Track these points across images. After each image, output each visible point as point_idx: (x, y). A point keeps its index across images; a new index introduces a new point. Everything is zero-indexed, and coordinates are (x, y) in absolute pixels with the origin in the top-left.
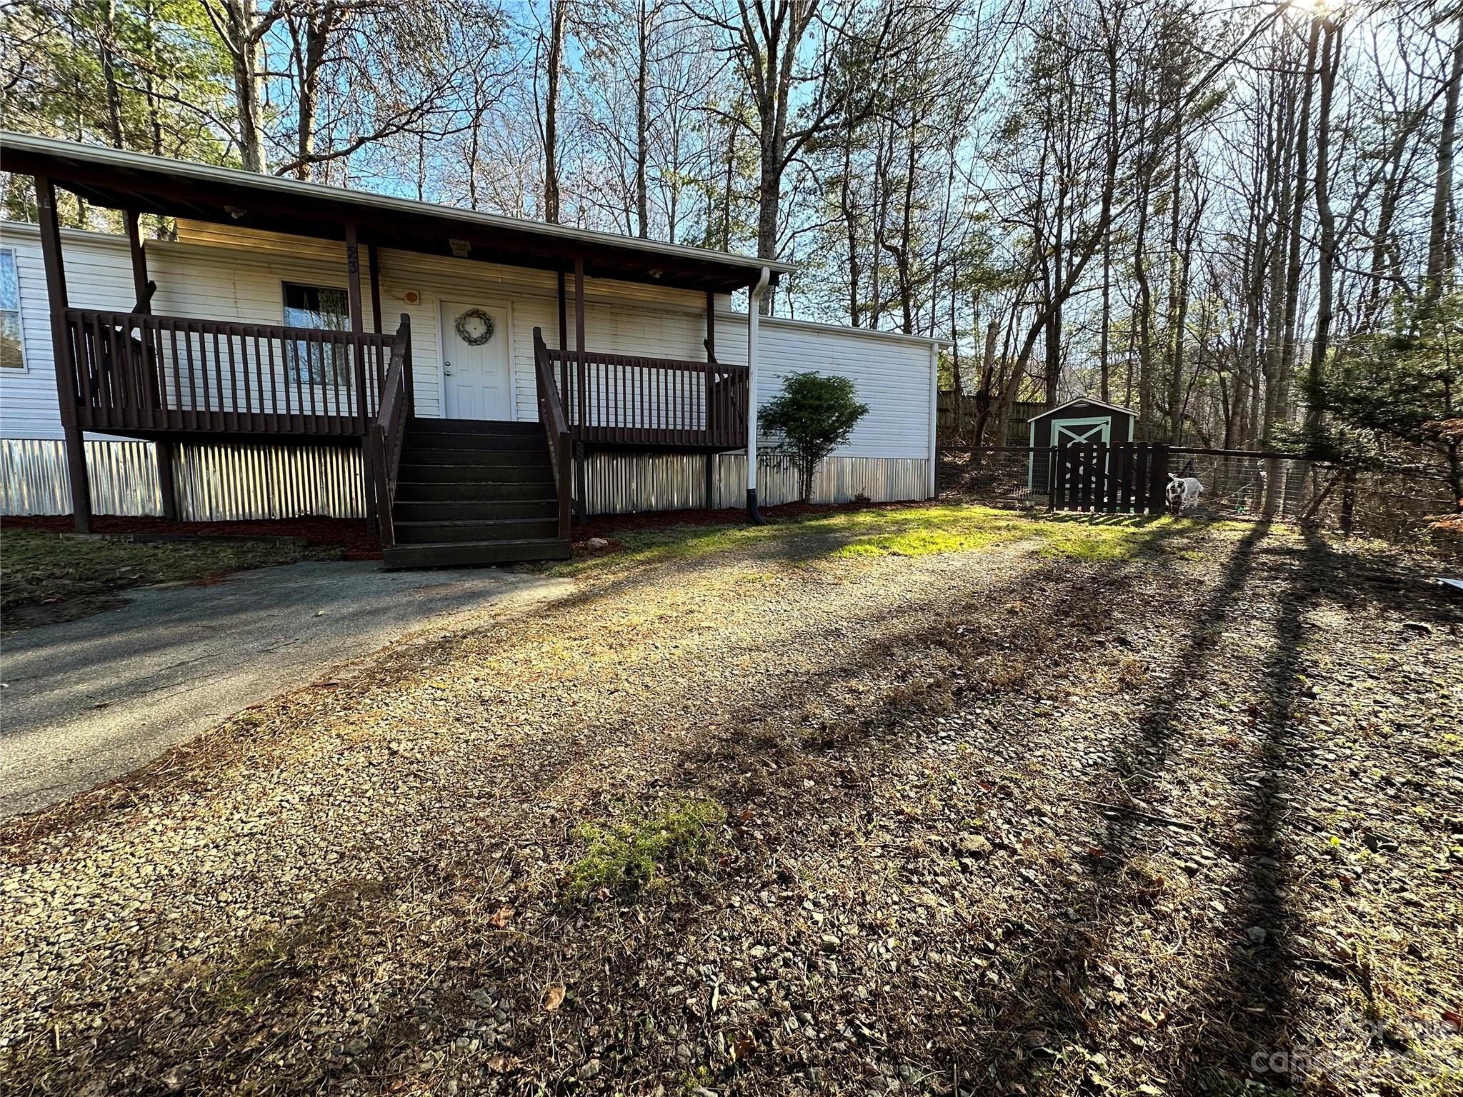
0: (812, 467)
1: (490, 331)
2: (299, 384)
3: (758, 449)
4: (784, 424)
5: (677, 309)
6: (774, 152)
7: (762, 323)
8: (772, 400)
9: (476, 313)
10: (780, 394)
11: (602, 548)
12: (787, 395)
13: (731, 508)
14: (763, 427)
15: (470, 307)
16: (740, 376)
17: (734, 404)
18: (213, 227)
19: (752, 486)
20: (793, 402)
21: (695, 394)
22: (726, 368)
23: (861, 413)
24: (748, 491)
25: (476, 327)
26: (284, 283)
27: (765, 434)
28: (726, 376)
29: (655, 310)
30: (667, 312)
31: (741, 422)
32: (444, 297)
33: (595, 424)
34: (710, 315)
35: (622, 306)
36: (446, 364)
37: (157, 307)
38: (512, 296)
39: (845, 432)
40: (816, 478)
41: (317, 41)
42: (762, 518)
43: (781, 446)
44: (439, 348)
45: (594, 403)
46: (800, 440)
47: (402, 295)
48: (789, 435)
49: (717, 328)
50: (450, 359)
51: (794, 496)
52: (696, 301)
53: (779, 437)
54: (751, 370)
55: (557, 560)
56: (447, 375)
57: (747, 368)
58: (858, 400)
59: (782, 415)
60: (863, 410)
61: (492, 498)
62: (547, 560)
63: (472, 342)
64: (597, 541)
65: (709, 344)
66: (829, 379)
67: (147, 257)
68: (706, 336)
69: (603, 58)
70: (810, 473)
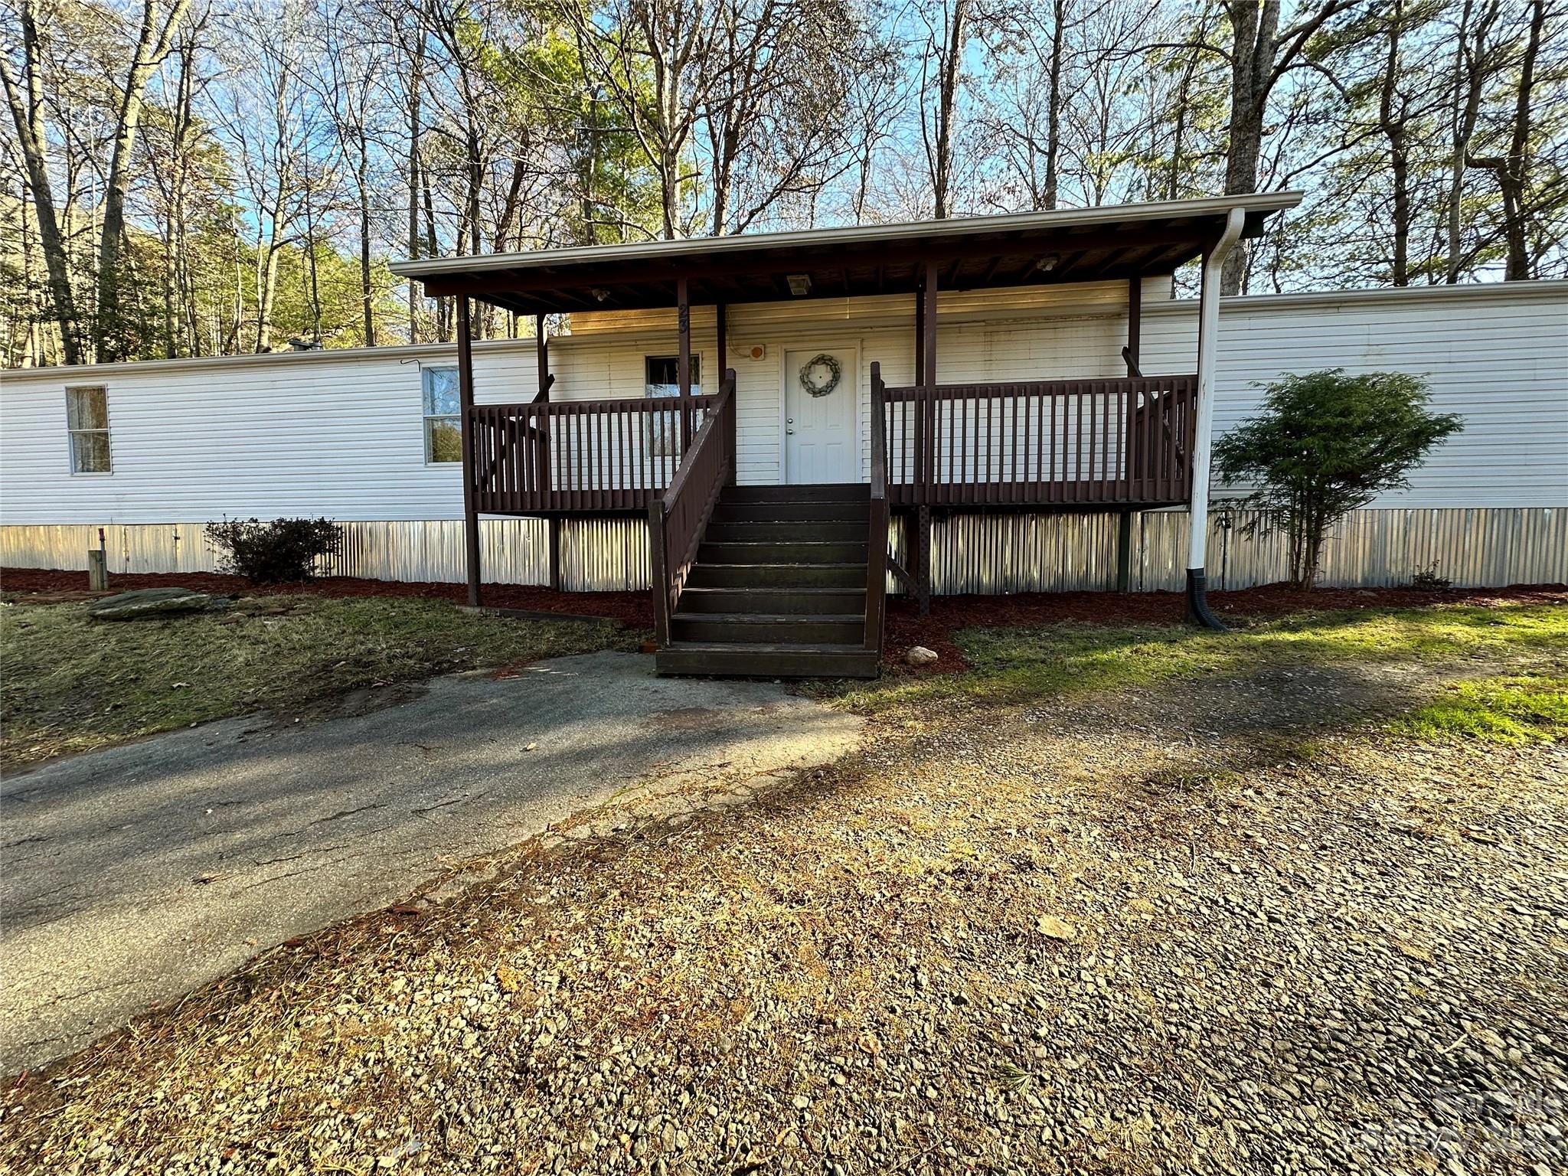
0: (1319, 529)
1: (836, 377)
2: (663, 456)
3: (1212, 503)
4: (1265, 461)
5: (1078, 311)
6: (1255, 68)
7: (1225, 310)
8: (1243, 425)
9: (822, 360)
10: (1257, 415)
11: (928, 664)
12: (1272, 413)
13: (1160, 592)
14: (1222, 467)
15: (817, 354)
16: (1181, 392)
17: (1168, 436)
18: (595, 316)
19: (1198, 563)
20: (1285, 424)
21: (1099, 428)
22: (1157, 383)
23: (1443, 432)
24: (1190, 572)
25: (821, 376)
26: (647, 358)
27: (1226, 478)
28: (1155, 395)
29: (1047, 319)
30: (1065, 318)
31: (1181, 460)
32: (789, 347)
33: (945, 480)
34: (1134, 312)
35: (999, 322)
36: (789, 422)
37: (554, 396)
38: (859, 332)
39: (1396, 469)
40: (1327, 547)
41: (732, 136)
42: (1214, 615)
43: (1256, 496)
44: (782, 406)
45: (945, 452)
46: (1296, 485)
47: (748, 352)
48: (1274, 478)
49: (1144, 328)
50: (794, 415)
51: (1279, 572)
52: (1110, 295)
53: (1252, 482)
54: (1202, 381)
55: (860, 679)
56: (789, 433)
57: (1195, 380)
58: (1433, 409)
59: (1261, 447)
60: (1445, 426)
61: (794, 585)
62: (846, 678)
63: (816, 393)
64: (923, 652)
65: (1131, 354)
66: (1363, 379)
67: (549, 353)
68: (1126, 343)
69: (1010, 49)
70: (1315, 540)
